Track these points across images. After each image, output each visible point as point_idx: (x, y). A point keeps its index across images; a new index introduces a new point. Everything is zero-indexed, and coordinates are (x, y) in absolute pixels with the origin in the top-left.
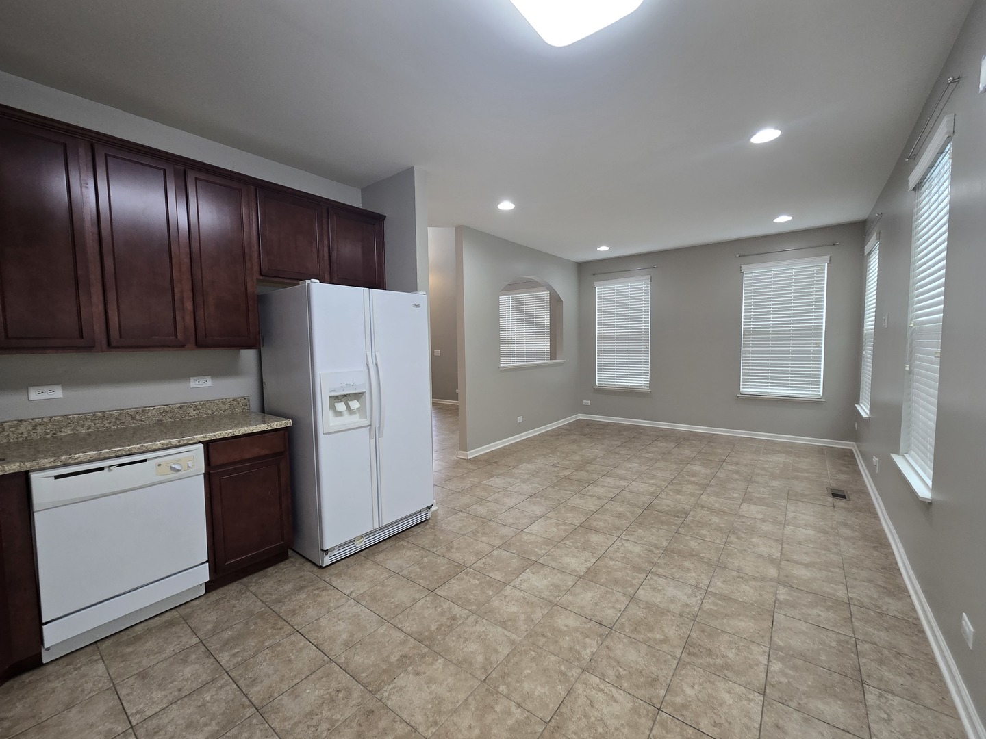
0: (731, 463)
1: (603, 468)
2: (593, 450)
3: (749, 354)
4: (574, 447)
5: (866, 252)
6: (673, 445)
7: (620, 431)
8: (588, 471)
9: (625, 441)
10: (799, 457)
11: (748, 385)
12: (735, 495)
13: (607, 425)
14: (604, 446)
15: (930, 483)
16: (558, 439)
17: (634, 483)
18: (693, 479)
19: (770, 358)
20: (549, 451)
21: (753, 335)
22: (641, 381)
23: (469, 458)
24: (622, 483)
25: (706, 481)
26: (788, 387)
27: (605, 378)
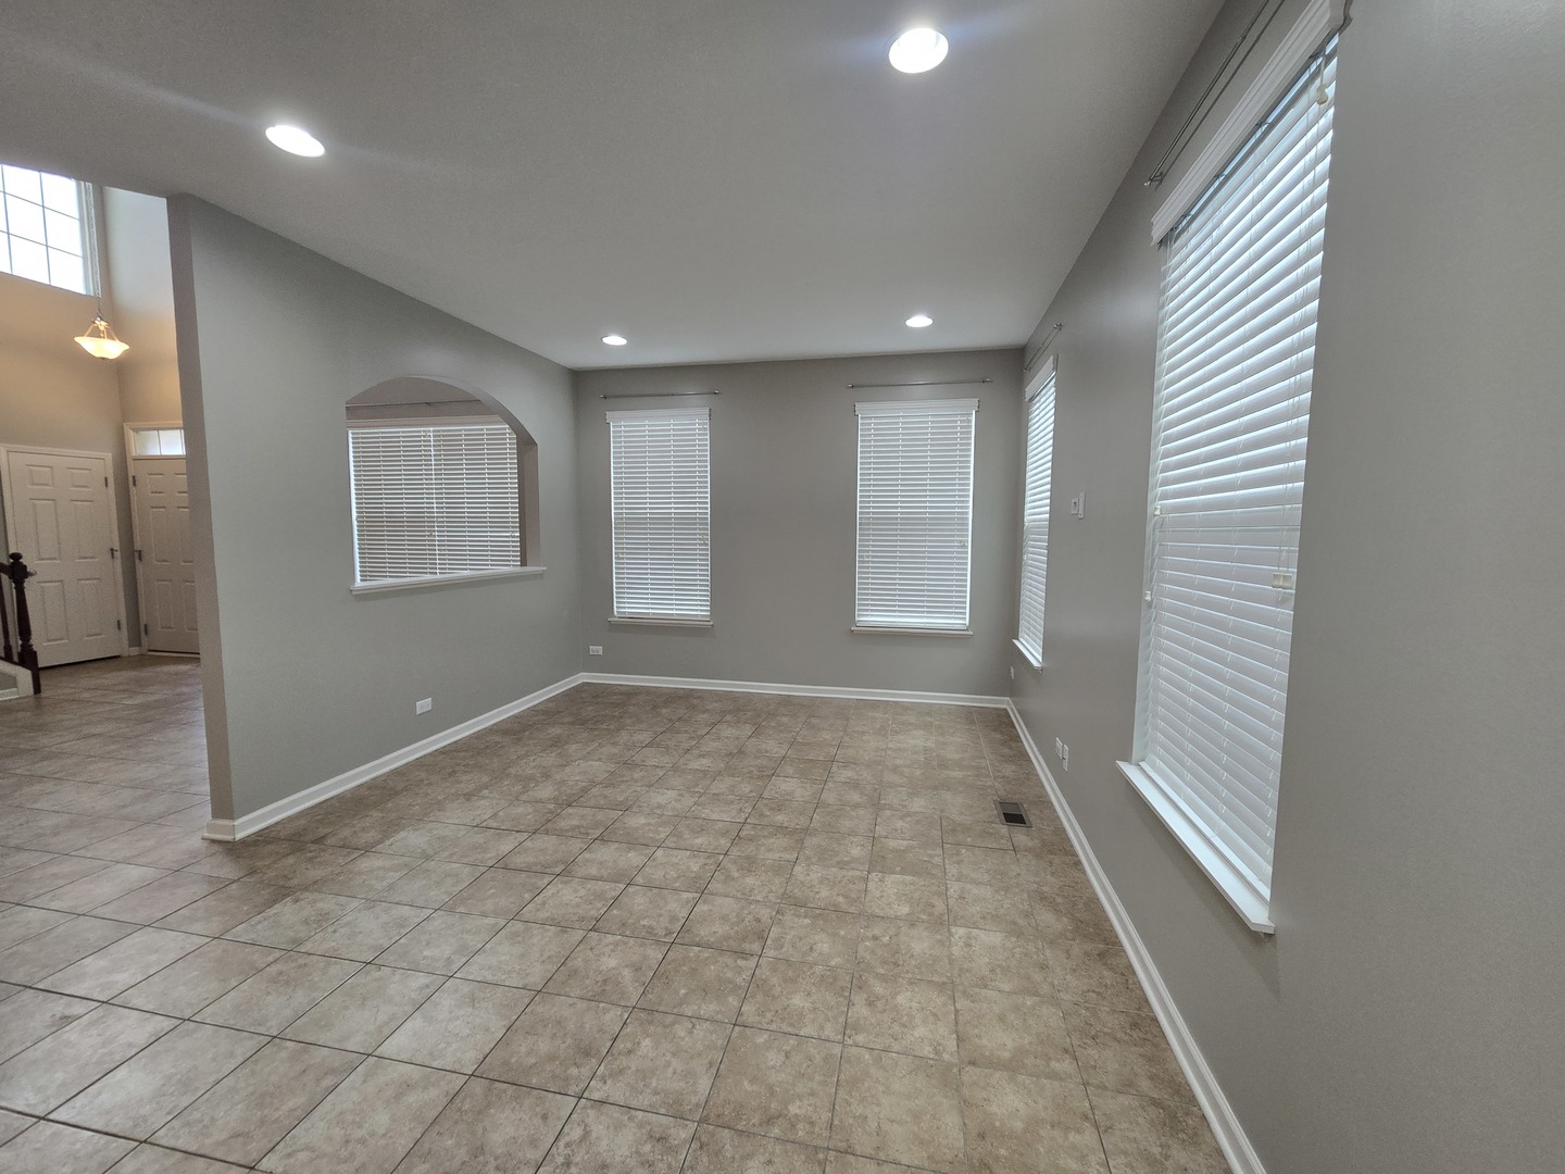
0: (847, 764)
1: (600, 816)
2: (587, 764)
3: (868, 557)
4: (550, 759)
5: (1028, 394)
6: (748, 730)
7: (655, 707)
8: (560, 833)
9: (662, 730)
10: (942, 734)
11: (867, 610)
12: (856, 852)
13: (633, 693)
14: (614, 750)
15: (1266, 892)
16: (519, 739)
17: (660, 853)
18: (780, 818)
19: (898, 565)
20: (485, 779)
21: (873, 524)
22: (694, 606)
23: (239, 836)
24: (634, 858)
25: (803, 821)
26: (923, 612)
27: (630, 604)
